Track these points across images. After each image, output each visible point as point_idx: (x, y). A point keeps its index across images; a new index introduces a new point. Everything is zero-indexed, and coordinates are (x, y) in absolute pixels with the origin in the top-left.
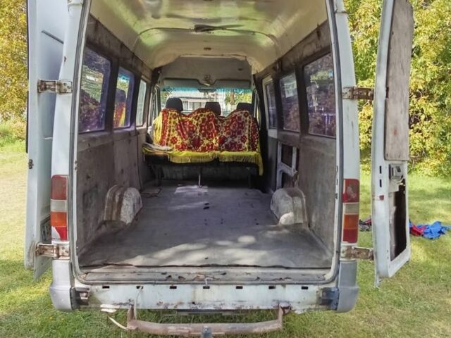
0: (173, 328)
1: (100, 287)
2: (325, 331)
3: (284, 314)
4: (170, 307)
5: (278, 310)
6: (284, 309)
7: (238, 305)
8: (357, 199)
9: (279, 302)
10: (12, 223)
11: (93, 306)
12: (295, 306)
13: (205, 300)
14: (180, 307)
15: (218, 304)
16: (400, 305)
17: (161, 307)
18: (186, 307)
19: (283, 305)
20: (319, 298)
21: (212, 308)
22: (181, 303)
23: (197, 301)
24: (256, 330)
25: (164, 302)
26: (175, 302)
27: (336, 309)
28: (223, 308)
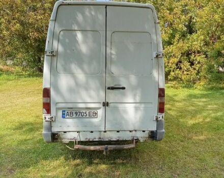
0: (92, 148)
1: (63, 133)
2: (152, 151)
3: (136, 142)
4: (91, 140)
5: (133, 141)
6: (136, 140)
7: (118, 138)
8: (164, 96)
9: (134, 137)
10: (9, 113)
11: (59, 140)
12: (140, 139)
13: (105, 137)
14: (94, 140)
15: (110, 138)
16: (182, 141)
17: (87, 140)
18: (97, 140)
19: (135, 138)
20: (149, 136)
21: (107, 140)
22: (95, 138)
23: (101, 137)
24: (125, 148)
25: (88, 138)
26: (93, 138)
27: (156, 139)
28: (112, 140)
